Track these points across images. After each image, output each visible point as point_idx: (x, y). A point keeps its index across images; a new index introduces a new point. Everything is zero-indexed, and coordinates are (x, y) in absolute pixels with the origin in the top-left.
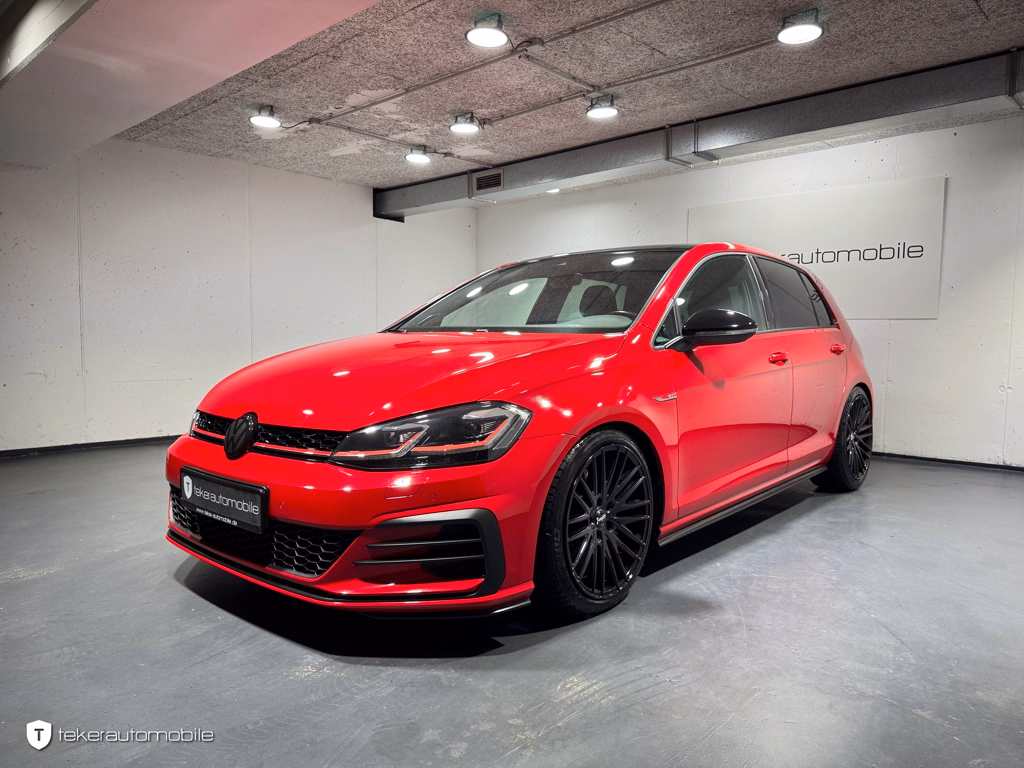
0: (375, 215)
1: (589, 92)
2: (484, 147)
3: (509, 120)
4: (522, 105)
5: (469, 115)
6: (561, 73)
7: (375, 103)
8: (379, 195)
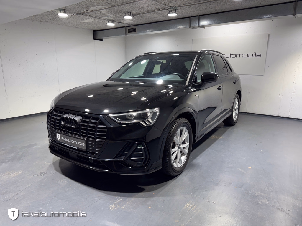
0: (94, 39)
1: (170, 8)
5: (130, 13)
6: (162, 4)
7: (100, 10)
8: (95, 32)
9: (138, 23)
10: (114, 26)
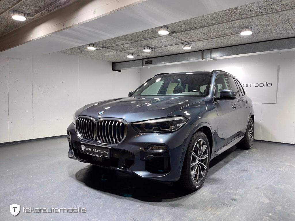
0: (113, 70)
1: (185, 43)
2: (149, 54)
3: (159, 48)
4: (164, 45)
5: (149, 47)
6: (178, 39)
7: (123, 44)
8: (114, 64)
10: (133, 58)
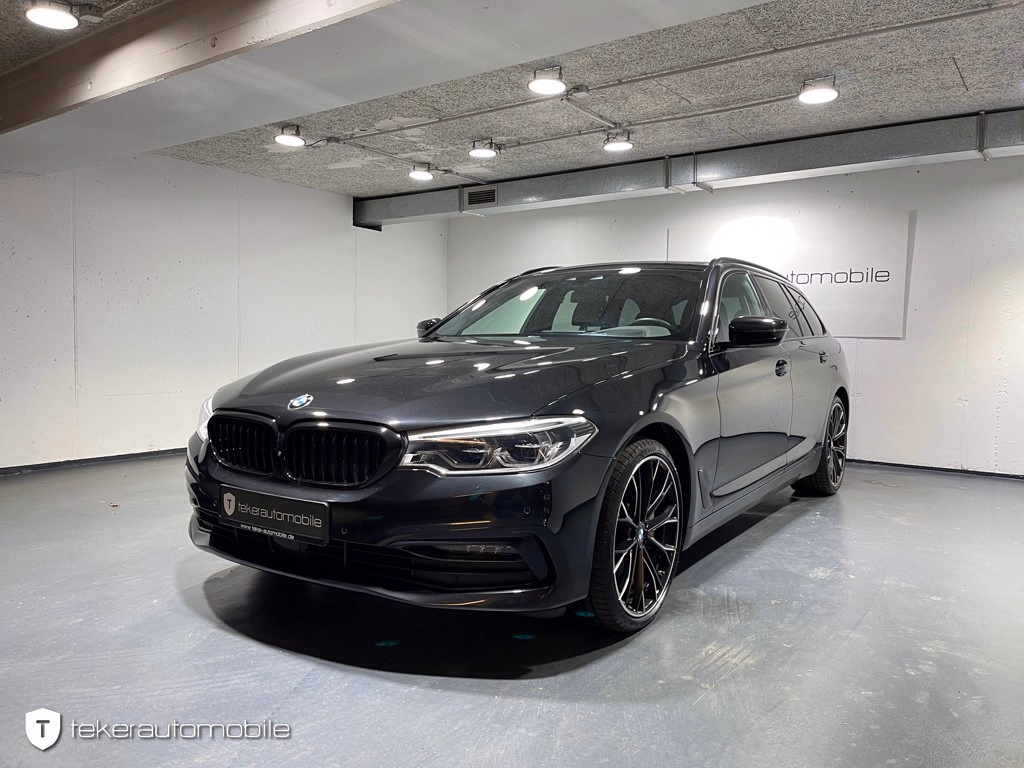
1: (611, 128)
2: (486, 166)
3: (523, 147)
4: (541, 134)
5: (489, 141)
6: (592, 112)
8: (359, 204)
9: (502, 177)
10: (430, 182)
